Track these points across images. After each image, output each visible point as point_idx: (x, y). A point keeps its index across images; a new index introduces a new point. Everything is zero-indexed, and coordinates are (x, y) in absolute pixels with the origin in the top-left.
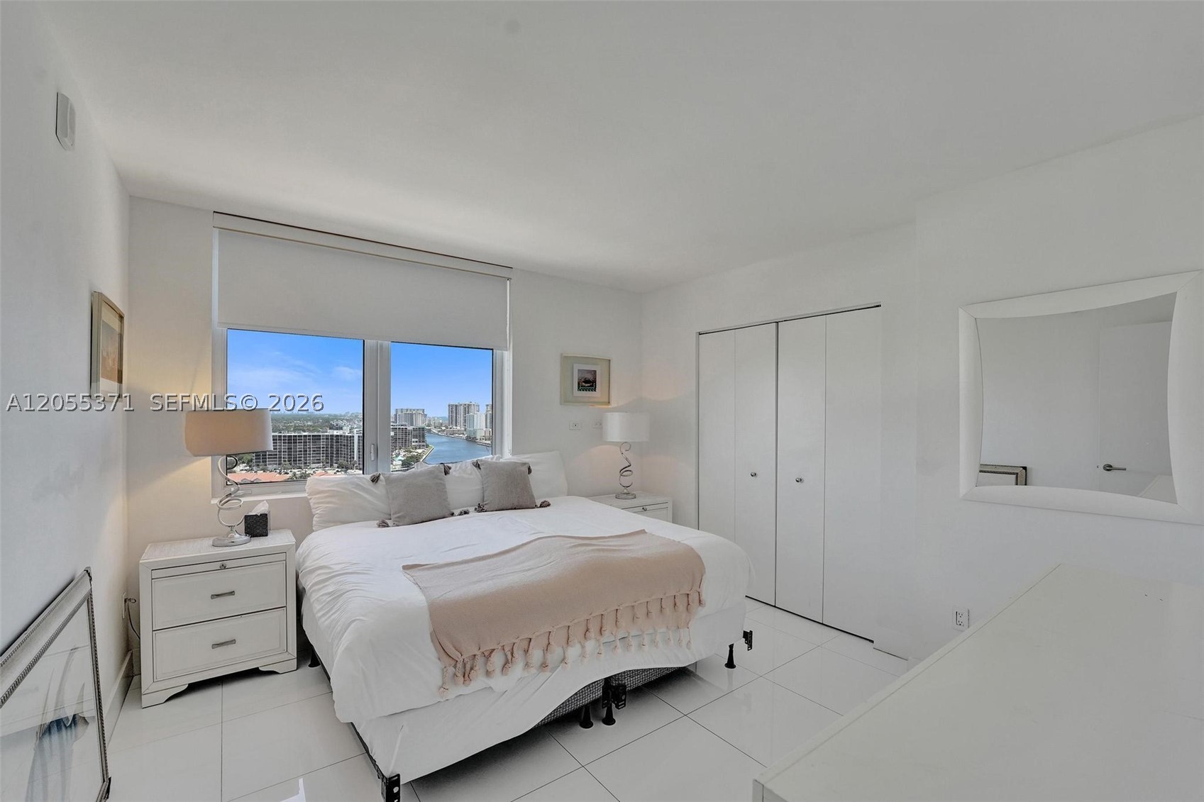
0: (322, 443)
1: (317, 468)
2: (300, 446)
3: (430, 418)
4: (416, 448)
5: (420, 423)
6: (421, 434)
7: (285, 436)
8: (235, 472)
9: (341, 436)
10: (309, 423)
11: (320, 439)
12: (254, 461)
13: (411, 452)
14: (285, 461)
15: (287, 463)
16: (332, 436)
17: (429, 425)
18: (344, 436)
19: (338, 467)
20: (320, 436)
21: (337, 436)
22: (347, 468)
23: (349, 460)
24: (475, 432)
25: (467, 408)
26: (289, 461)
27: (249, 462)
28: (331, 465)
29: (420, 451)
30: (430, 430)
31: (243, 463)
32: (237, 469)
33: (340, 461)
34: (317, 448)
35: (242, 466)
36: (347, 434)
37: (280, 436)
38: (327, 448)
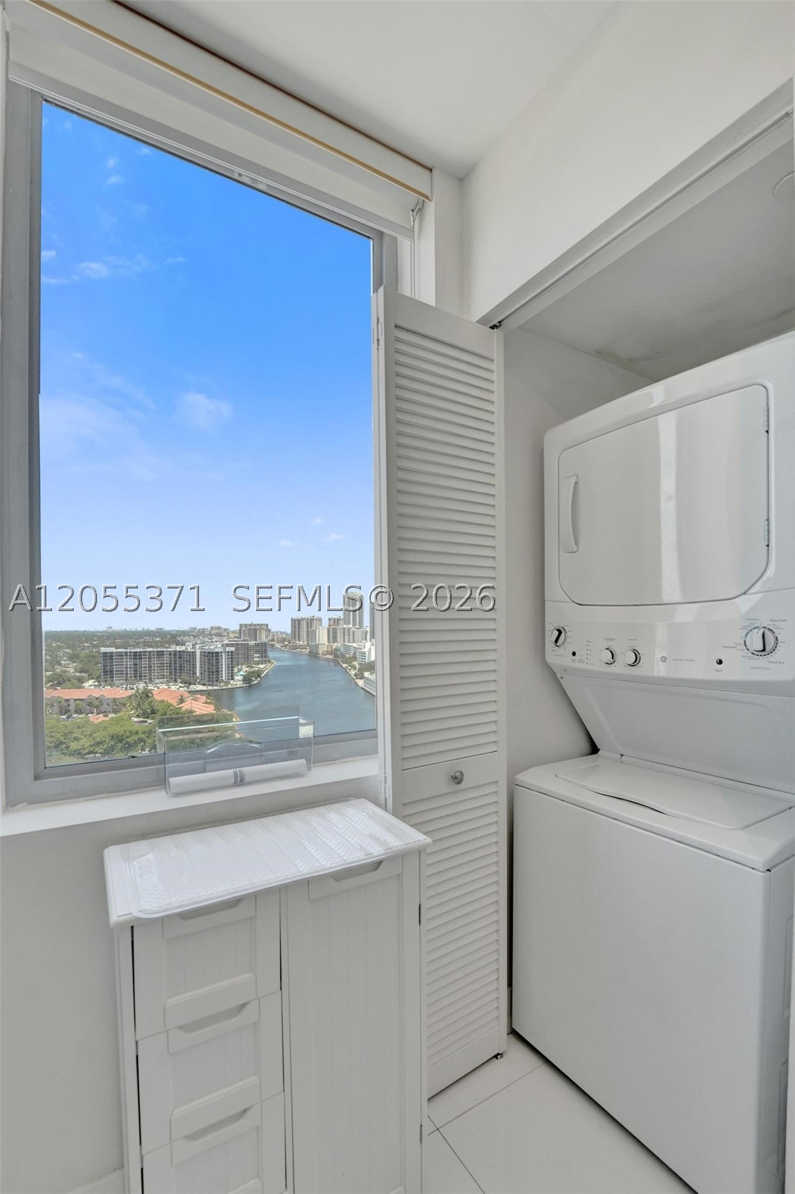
0: (166, 659)
1: (162, 683)
2: (145, 662)
3: (273, 632)
4: (258, 664)
5: (263, 638)
6: (263, 649)
7: (130, 652)
8: (83, 688)
9: (184, 652)
10: (157, 639)
11: (163, 655)
12: (102, 677)
13: (253, 667)
14: (131, 677)
15: (133, 678)
16: (175, 652)
17: (273, 640)
18: (187, 652)
19: (181, 683)
20: (163, 651)
21: (180, 652)
22: (190, 684)
23: (192, 676)
24: (317, 646)
25: (310, 621)
26: (135, 677)
27: (98, 679)
28: (175, 681)
29: (262, 666)
30: (273, 645)
31: (92, 678)
32: (86, 685)
33: (183, 677)
34: (161, 663)
35: (91, 682)
36: (189, 650)
37: (126, 652)
38: (170, 663)
